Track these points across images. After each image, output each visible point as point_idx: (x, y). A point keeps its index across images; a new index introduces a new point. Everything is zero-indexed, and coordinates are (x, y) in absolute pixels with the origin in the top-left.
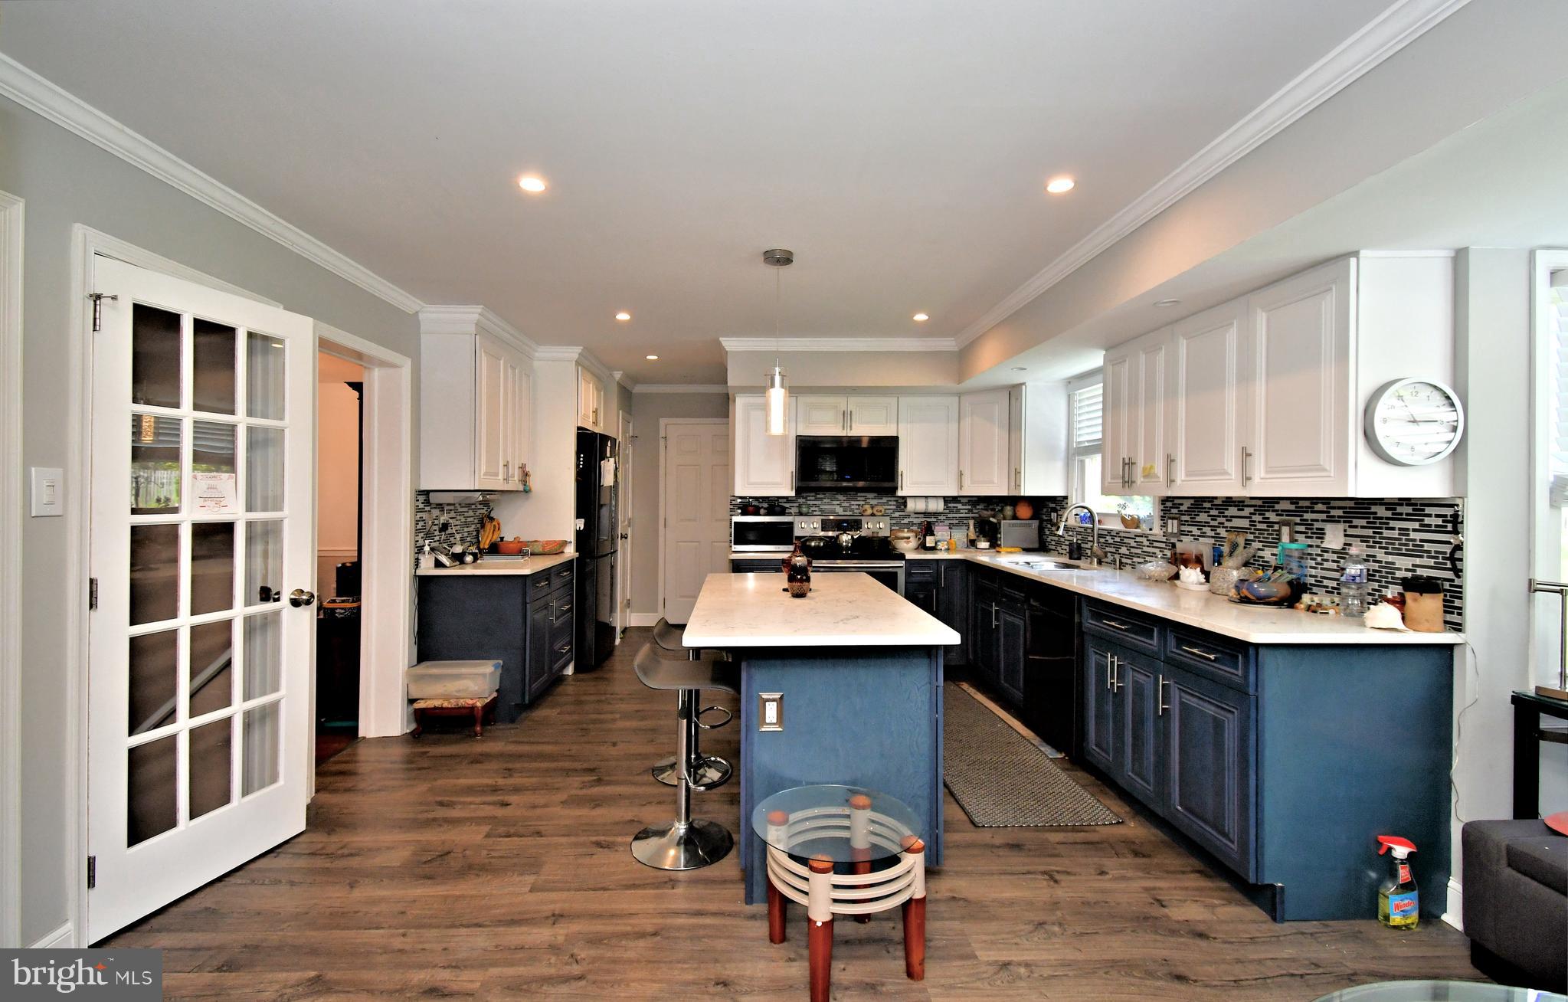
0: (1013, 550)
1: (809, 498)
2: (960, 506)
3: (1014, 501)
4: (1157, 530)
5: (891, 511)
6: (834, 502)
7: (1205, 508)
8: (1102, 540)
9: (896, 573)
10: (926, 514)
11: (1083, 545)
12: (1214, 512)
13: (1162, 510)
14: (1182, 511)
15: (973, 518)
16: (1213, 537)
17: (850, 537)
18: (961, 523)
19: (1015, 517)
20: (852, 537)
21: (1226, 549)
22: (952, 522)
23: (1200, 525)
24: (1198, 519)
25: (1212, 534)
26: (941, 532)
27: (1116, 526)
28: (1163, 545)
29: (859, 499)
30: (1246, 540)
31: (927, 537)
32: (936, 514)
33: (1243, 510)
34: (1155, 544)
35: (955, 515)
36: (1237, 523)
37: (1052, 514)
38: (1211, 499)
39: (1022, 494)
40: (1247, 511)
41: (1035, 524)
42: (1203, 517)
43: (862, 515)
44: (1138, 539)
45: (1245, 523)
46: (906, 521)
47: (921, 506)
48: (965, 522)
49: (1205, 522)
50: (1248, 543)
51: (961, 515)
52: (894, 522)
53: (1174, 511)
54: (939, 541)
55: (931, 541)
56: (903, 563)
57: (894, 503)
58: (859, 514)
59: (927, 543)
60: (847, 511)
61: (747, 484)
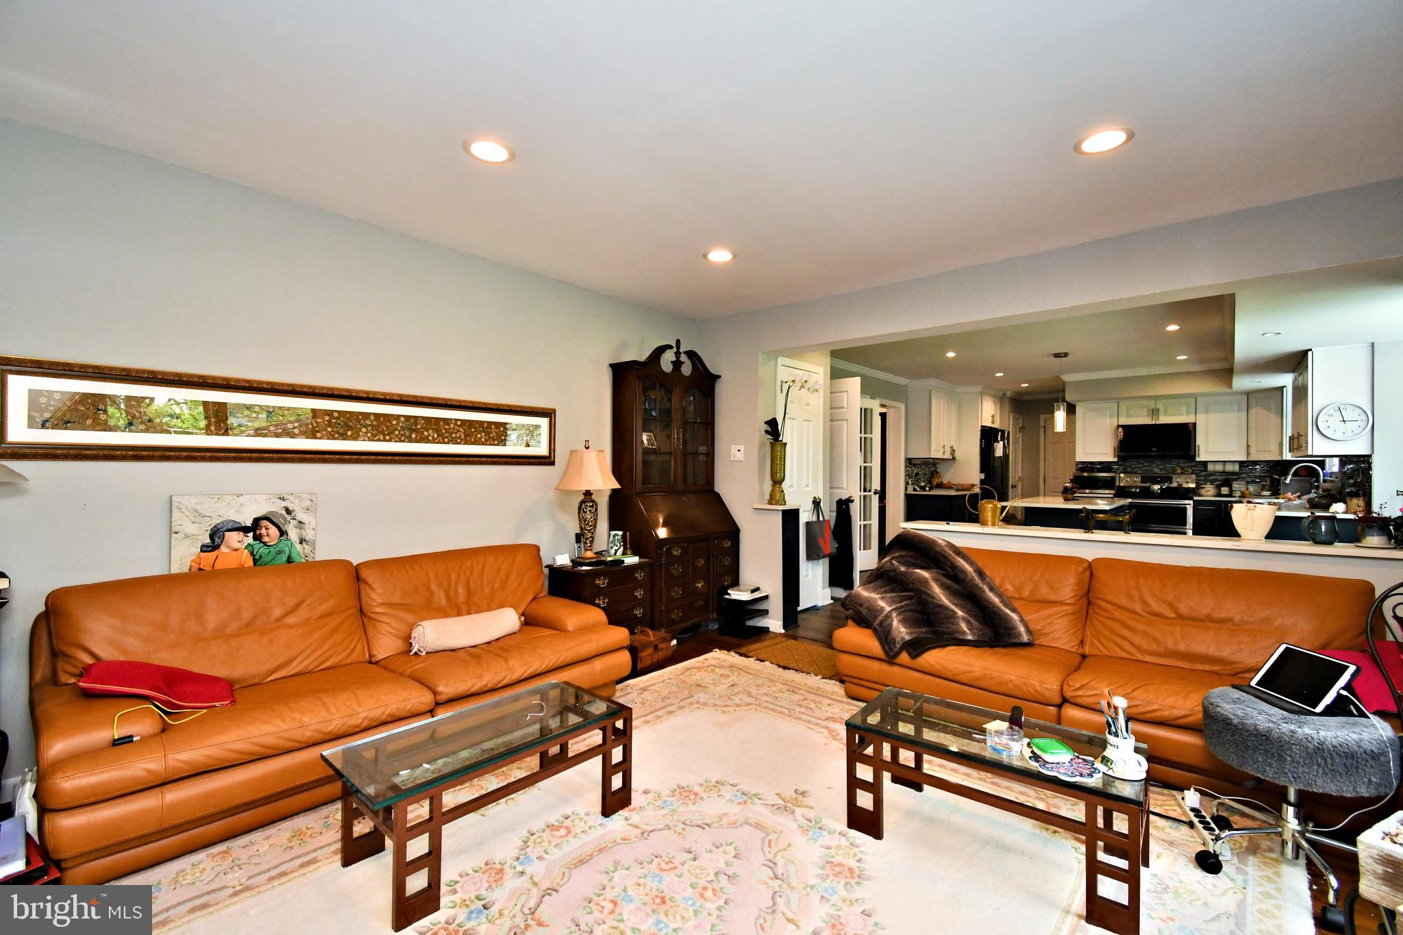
1: (1132, 463)
2: (1259, 468)
5: (1198, 471)
6: (1153, 465)
9: (1186, 508)
10: (1224, 472)
15: (1269, 476)
17: (1159, 487)
20: (1161, 487)
29: (1173, 463)
31: (1223, 488)
32: (1233, 473)
35: (1255, 474)
39: (1284, 459)
43: (1175, 473)
46: (1211, 477)
47: (1219, 468)
48: (1264, 479)
51: (1260, 475)
52: (1201, 478)
54: (1234, 491)
55: (1225, 490)
56: (1191, 502)
57: (1201, 465)
58: (1172, 473)
59: (1222, 493)
60: (1163, 470)
61: (1084, 455)
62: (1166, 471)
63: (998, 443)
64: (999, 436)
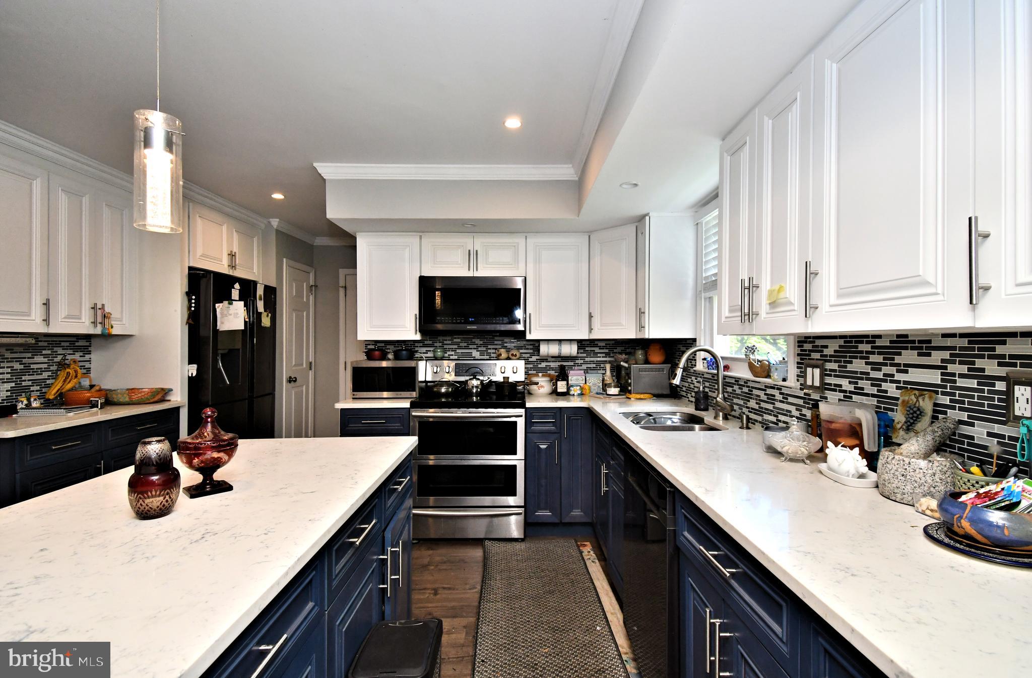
0: (642, 396)
1: (445, 342)
2: (597, 350)
3: (645, 344)
4: (792, 382)
5: (528, 355)
6: (471, 346)
7: (862, 352)
8: (729, 389)
9: (515, 423)
10: (560, 358)
11: (710, 394)
12: (878, 359)
13: (798, 355)
14: (826, 356)
15: (610, 362)
16: (873, 396)
17: (479, 382)
18: (599, 366)
19: (647, 362)
20: (481, 382)
21: (899, 417)
22: (589, 366)
23: (854, 377)
24: (850, 367)
25: (874, 390)
26: (576, 377)
27: (742, 372)
28: (801, 402)
29: (496, 342)
30: (936, 405)
31: (559, 383)
32: (569, 359)
33: (929, 355)
34: (791, 400)
35: (592, 359)
36: (914, 375)
38: (871, 338)
39: (647, 337)
40: (937, 357)
41: (667, 368)
42: (858, 365)
43: (498, 359)
44: (769, 391)
45: (935, 377)
46: (543, 365)
47: (553, 350)
48: (602, 366)
49: (862, 373)
50: (938, 410)
51: (599, 359)
52: (531, 366)
53: (816, 356)
54: (572, 386)
55: (562, 386)
56: (521, 411)
57: (531, 347)
58: (495, 358)
59: (559, 390)
60: (484, 355)
61: (371, 327)
62: (488, 357)
63: (230, 304)
64: (233, 289)
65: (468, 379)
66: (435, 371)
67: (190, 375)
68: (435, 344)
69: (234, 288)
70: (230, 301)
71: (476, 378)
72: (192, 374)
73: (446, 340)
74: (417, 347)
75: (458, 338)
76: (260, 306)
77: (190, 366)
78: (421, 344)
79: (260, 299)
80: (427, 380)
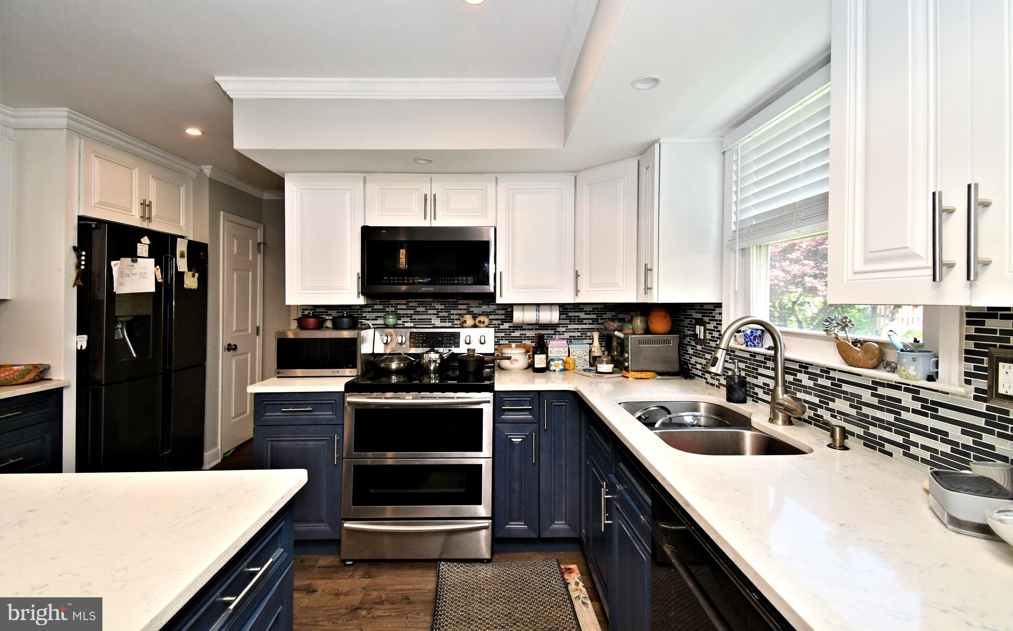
0: (643, 375)
1: (399, 307)
2: (582, 315)
3: (645, 310)
4: (953, 384)
5: (499, 322)
6: (430, 312)
10: (537, 325)
13: (970, 337)
15: (598, 330)
17: (437, 356)
18: (584, 336)
19: (647, 331)
20: (441, 355)
22: (572, 334)
26: (557, 348)
28: (978, 421)
29: (460, 307)
31: (536, 356)
32: (549, 327)
35: (576, 326)
37: (698, 327)
39: (655, 301)
41: (674, 339)
43: (462, 327)
46: (517, 334)
47: (530, 316)
48: (589, 334)
51: (584, 326)
52: (503, 335)
54: (553, 360)
55: (540, 361)
56: (488, 396)
57: (503, 312)
58: (459, 326)
59: (536, 366)
60: (446, 322)
61: (303, 289)
62: (450, 324)
63: (135, 261)
64: (139, 244)
65: (424, 352)
66: (385, 342)
67: (79, 348)
68: (387, 309)
69: (141, 243)
70: (135, 259)
71: (434, 351)
72: (81, 346)
73: (400, 304)
74: (365, 312)
75: (415, 302)
76: (182, 264)
77: (78, 336)
78: (370, 309)
79: (182, 256)
80: (375, 352)
